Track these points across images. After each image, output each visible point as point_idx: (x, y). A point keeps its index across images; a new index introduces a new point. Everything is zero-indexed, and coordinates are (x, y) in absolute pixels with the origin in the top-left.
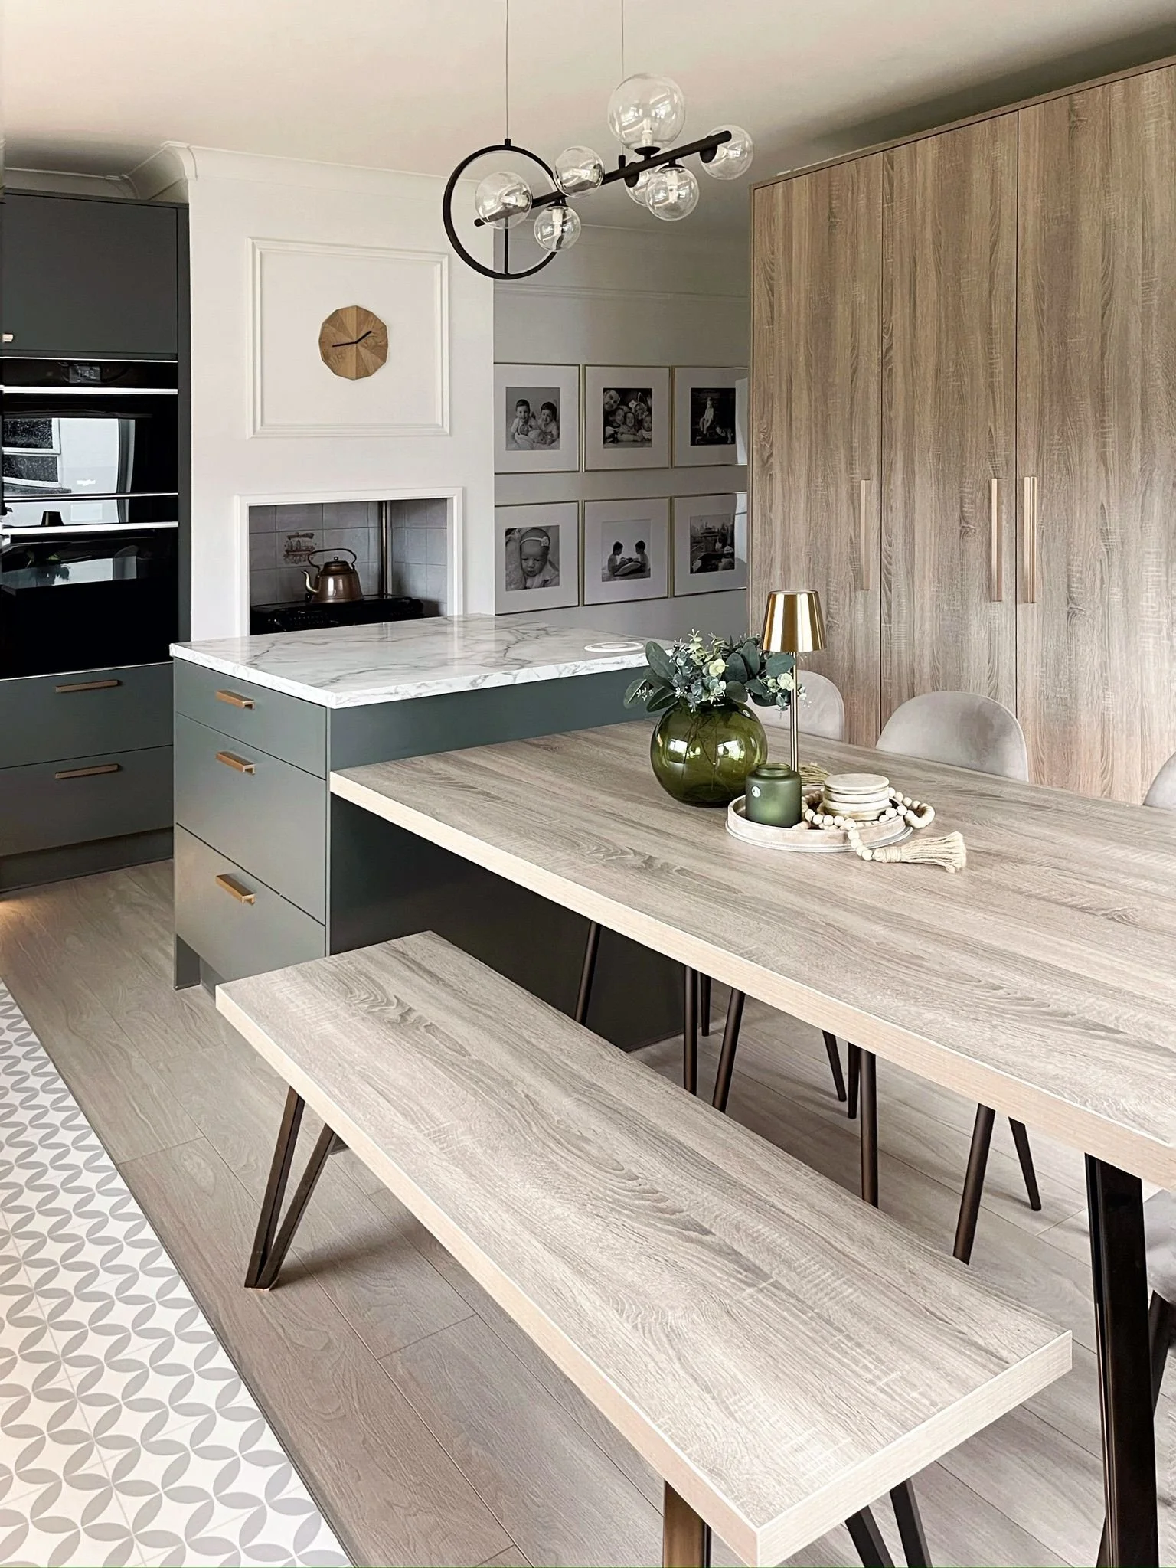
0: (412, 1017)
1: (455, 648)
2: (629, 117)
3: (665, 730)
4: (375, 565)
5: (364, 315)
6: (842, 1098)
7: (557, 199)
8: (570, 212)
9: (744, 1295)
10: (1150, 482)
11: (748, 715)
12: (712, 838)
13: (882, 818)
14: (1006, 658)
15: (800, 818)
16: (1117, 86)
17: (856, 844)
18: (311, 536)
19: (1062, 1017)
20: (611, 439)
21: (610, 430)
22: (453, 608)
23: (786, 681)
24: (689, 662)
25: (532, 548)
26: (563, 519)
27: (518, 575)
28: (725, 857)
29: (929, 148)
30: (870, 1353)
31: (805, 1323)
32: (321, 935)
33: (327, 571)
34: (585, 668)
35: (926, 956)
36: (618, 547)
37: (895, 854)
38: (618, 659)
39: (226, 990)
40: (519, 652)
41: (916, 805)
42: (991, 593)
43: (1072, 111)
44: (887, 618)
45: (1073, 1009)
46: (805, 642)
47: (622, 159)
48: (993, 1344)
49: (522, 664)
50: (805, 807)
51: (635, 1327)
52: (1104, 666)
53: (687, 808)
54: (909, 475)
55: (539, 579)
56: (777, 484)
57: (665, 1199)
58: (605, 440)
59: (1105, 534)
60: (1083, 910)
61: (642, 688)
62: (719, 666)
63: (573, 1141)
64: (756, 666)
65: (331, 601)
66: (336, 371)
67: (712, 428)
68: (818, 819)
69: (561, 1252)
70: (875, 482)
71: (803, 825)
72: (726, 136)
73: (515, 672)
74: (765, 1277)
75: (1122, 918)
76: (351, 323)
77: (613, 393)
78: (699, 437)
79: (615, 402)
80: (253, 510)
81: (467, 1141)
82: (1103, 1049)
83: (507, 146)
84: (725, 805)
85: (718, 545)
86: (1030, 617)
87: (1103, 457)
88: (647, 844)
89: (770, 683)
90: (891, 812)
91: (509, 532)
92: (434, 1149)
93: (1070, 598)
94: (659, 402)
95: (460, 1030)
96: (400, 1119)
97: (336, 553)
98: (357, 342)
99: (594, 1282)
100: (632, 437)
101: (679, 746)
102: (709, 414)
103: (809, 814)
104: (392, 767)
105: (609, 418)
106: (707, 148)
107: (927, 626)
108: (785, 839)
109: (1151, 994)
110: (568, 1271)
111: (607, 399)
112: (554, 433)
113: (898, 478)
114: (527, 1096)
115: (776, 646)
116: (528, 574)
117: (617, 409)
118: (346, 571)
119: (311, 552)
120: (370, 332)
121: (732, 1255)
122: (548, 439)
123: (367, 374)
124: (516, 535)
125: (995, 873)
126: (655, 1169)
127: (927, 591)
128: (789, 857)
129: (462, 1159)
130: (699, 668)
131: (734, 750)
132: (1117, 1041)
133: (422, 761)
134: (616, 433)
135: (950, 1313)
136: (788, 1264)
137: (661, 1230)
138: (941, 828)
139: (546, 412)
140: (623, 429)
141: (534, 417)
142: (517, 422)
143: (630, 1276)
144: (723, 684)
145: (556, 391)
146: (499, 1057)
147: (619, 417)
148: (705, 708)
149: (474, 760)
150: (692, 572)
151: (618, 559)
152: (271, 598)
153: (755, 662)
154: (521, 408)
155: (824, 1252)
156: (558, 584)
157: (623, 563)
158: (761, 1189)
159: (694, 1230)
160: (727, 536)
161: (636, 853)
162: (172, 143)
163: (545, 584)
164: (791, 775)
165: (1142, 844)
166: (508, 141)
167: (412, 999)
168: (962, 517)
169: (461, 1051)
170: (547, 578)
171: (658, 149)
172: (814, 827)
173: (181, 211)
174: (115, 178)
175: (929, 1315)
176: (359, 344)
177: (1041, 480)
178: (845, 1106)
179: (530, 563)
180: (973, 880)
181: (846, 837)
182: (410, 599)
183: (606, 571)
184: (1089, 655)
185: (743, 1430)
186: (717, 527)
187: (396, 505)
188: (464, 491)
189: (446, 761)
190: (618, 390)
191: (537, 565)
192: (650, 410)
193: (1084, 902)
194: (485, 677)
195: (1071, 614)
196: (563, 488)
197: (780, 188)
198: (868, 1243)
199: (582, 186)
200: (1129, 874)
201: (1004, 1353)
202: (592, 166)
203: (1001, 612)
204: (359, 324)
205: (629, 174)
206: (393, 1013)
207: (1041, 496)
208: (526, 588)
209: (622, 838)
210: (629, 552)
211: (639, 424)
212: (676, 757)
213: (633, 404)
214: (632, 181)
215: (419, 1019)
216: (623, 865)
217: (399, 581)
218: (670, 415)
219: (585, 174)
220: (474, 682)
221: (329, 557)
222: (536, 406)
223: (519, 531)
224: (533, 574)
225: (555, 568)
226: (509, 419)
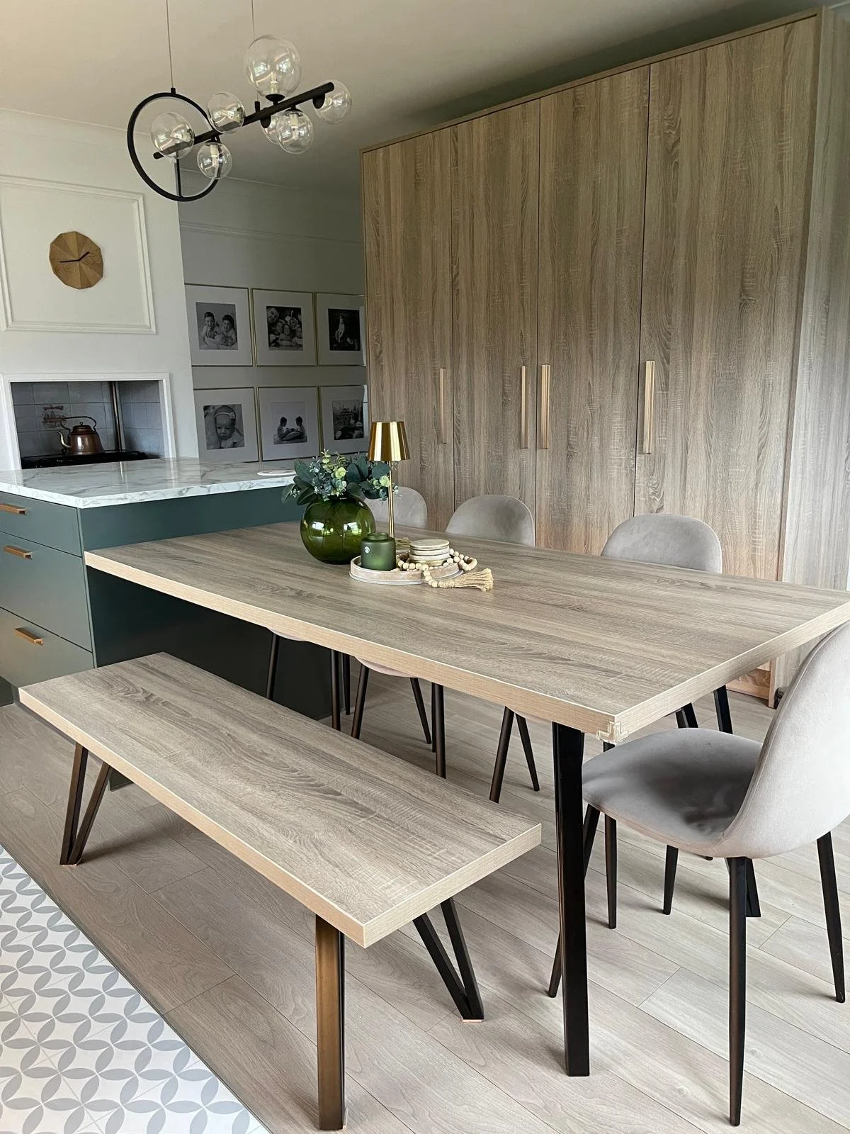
0: (153, 699)
2: (261, 69)
3: (309, 517)
4: (111, 431)
5: (82, 239)
6: (429, 742)
7: (212, 137)
8: (223, 147)
9: (360, 821)
10: (618, 367)
11: (362, 505)
12: (341, 580)
13: (445, 564)
14: (530, 484)
15: (395, 566)
16: (605, 82)
17: (428, 578)
18: (61, 408)
19: (539, 655)
20: (274, 344)
21: (273, 337)
22: (170, 453)
23: (385, 481)
24: (322, 470)
25: (223, 420)
26: (242, 399)
27: (214, 438)
28: (347, 589)
29: (481, 126)
30: (429, 842)
31: (394, 832)
32: (91, 658)
33: (75, 432)
34: (257, 484)
35: (464, 631)
36: (284, 421)
37: (451, 583)
38: (280, 479)
39: (27, 691)
40: (213, 476)
41: (467, 558)
42: (521, 445)
43: (575, 100)
44: (458, 462)
45: (546, 651)
46: (396, 455)
47: (257, 104)
48: (498, 832)
49: (214, 482)
50: (398, 560)
51: (295, 841)
52: (588, 488)
53: (326, 565)
54: (471, 365)
55: (230, 442)
56: (386, 369)
57: (313, 780)
58: (270, 344)
59: (590, 402)
60: (558, 606)
61: (293, 490)
62: (341, 472)
63: (259, 756)
64: (366, 472)
65: (80, 454)
66: (66, 281)
67: (344, 338)
68: (406, 565)
69: (252, 811)
70: (449, 371)
71: (397, 570)
72: (330, 87)
73: (208, 486)
74: (373, 813)
75: (580, 609)
76: (72, 245)
77: (273, 310)
78: (335, 345)
79: (275, 316)
80: (14, 385)
81: (191, 759)
82: (560, 669)
83: (173, 93)
84: (349, 563)
85: (352, 421)
86: (544, 459)
87: (590, 352)
88: (298, 585)
89: (375, 482)
90: (451, 560)
91: (206, 408)
92: (170, 764)
93: (569, 445)
94: (306, 317)
95: (182, 703)
96: (148, 751)
97: (81, 420)
98: (79, 260)
99: (270, 822)
100: (288, 343)
101: (318, 526)
102: (342, 328)
103: (400, 563)
104: (129, 549)
105: (271, 327)
106: (318, 96)
107: (482, 467)
108: (386, 578)
109: (590, 643)
110: (255, 819)
111: (270, 314)
112: (233, 337)
113: (464, 366)
114: (229, 735)
115: (378, 460)
116: (222, 438)
117: (277, 321)
118: (89, 432)
119: (64, 419)
120: (88, 253)
121: (354, 804)
122: (229, 342)
123: (90, 285)
124: (212, 411)
125: (509, 591)
126: (309, 766)
127: (482, 441)
128: (389, 587)
129: (190, 770)
130: (329, 474)
131: (355, 528)
132: (569, 664)
133: (148, 544)
134: (277, 339)
135: (475, 821)
136: (386, 805)
137: (311, 795)
138: (479, 569)
139: (226, 322)
140: (282, 336)
141: (218, 325)
142: (206, 329)
143: (292, 818)
144: (344, 483)
145: (232, 307)
146: (211, 716)
147: (278, 328)
148: (334, 500)
149: (185, 544)
150: (335, 439)
151: (285, 429)
153: (365, 469)
154: (207, 319)
155: (408, 799)
156: (243, 446)
157: (288, 432)
158: (371, 771)
159: (331, 793)
160: (358, 415)
161: (291, 589)
163: (234, 445)
164: (388, 539)
165: (595, 574)
166: (173, 90)
167: (151, 688)
168: (504, 393)
169: (186, 714)
170: (235, 441)
171: (283, 97)
172: (403, 570)
175: (462, 824)
176: (80, 262)
177: (553, 366)
178: (431, 746)
179: (223, 431)
180: (495, 595)
181: (422, 576)
182: (138, 452)
183: (276, 437)
184: (579, 480)
185: (357, 883)
186: (351, 409)
187: (123, 386)
188: (171, 376)
189: (166, 544)
190: (277, 308)
191: (228, 432)
192: (300, 323)
193: (559, 603)
194: (188, 489)
195: (570, 456)
196: (242, 378)
197: (381, 153)
198: (431, 792)
199: (230, 126)
200: (586, 589)
201: (502, 836)
202: (235, 109)
203: (527, 456)
204: (80, 246)
205: (263, 117)
206: (141, 696)
207: (552, 377)
208: (221, 448)
209: (284, 582)
210: (292, 424)
211: (293, 333)
212: (318, 533)
213: (288, 319)
214: (266, 123)
215: (158, 699)
216: (282, 595)
217: (130, 441)
218: (314, 329)
219: (232, 115)
220: (180, 492)
221: (76, 422)
222: (219, 317)
223: (214, 407)
224: (225, 438)
225: (241, 434)
226: (201, 323)
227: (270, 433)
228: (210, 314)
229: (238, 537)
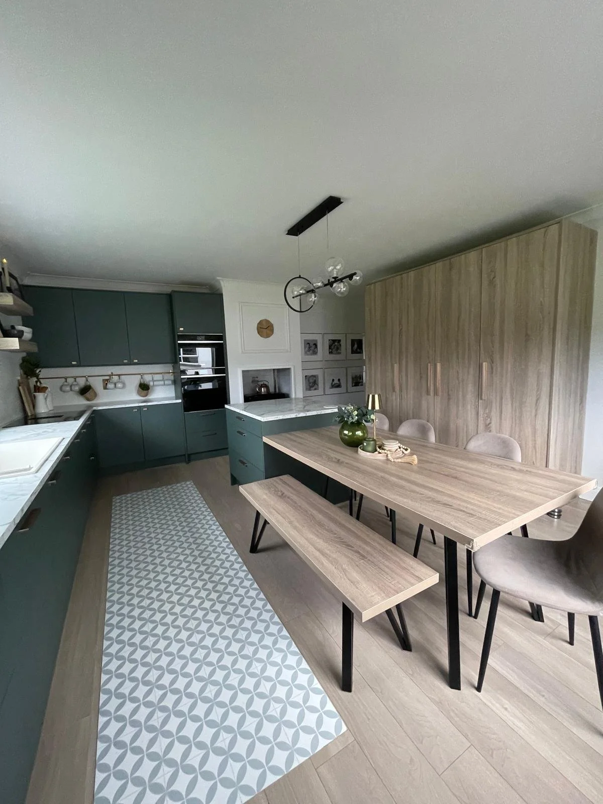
0: (284, 495)
1: (293, 406)
2: (331, 268)
3: (343, 428)
4: (273, 386)
5: (267, 321)
7: (313, 291)
8: (317, 294)
9: (361, 562)
10: (470, 364)
11: (363, 425)
12: (355, 455)
13: (397, 451)
14: (432, 411)
15: (376, 451)
17: (390, 457)
18: (258, 378)
19: (439, 502)
20: (331, 353)
21: (330, 350)
22: (293, 396)
23: (373, 417)
24: (348, 411)
25: (311, 381)
27: (308, 387)
28: (357, 460)
30: (390, 576)
32: (263, 474)
33: (262, 386)
34: (323, 412)
36: (333, 380)
37: (400, 460)
38: (332, 410)
39: (242, 487)
40: (307, 408)
41: (406, 448)
42: (428, 393)
44: (401, 400)
45: (441, 500)
46: (377, 407)
47: (329, 280)
48: (420, 576)
49: (308, 411)
50: (377, 448)
53: (348, 447)
54: (407, 363)
55: (313, 388)
57: (343, 539)
58: (329, 353)
59: (458, 378)
60: (446, 475)
62: (355, 413)
63: (321, 525)
65: (263, 394)
66: (261, 336)
67: (356, 350)
68: (380, 451)
69: (319, 550)
70: (398, 365)
71: (377, 452)
72: (355, 274)
73: (306, 412)
74: (367, 558)
75: (456, 478)
76: (264, 324)
77: (331, 341)
78: (353, 352)
79: (331, 343)
80: (243, 372)
81: (297, 524)
83: (301, 277)
84: (358, 447)
85: (359, 379)
86: (438, 400)
87: (458, 359)
88: (339, 456)
89: (369, 417)
90: (399, 450)
91: (306, 376)
92: (289, 525)
93: (448, 394)
94: (343, 343)
95: (295, 498)
96: (281, 518)
97: (264, 382)
99: (326, 557)
100: (336, 352)
101: (346, 432)
102: (356, 346)
103: (378, 450)
105: (330, 347)
106: (351, 277)
108: (372, 456)
112: (316, 351)
113: (404, 363)
114: (311, 515)
115: (370, 408)
117: (332, 345)
118: (266, 386)
119: (258, 381)
120: (269, 326)
121: (358, 553)
122: (315, 353)
123: (269, 337)
125: (426, 466)
126: (343, 533)
127: (411, 392)
128: (373, 460)
129: (295, 528)
130: (351, 413)
131: (359, 433)
132: (451, 508)
133: (283, 434)
134: (332, 351)
135: (410, 568)
136: (372, 555)
137: (342, 546)
138: (411, 454)
139: (314, 346)
140: (334, 350)
141: (311, 347)
142: (307, 348)
143: (334, 556)
144: (357, 417)
145: (316, 341)
146: (305, 505)
147: (332, 347)
148: (352, 423)
149: (297, 434)
150: (352, 386)
151: (334, 383)
152: (249, 392)
153: (365, 412)
154: (308, 345)
156: (318, 389)
158: (366, 538)
159: (350, 547)
161: (335, 458)
162: (218, 278)
163: (315, 389)
164: (374, 440)
167: (284, 491)
168: (421, 373)
169: (296, 503)
170: (316, 387)
171: (338, 278)
172: (380, 453)
173: (221, 295)
174: (205, 287)
175: (404, 569)
176: (267, 329)
177: (441, 364)
179: (311, 384)
180: (418, 467)
181: (387, 456)
182: (283, 394)
183: (331, 386)
185: (360, 591)
186: (359, 375)
187: (278, 370)
188: (294, 366)
189: (291, 434)
191: (313, 385)
192: (340, 345)
193: (446, 473)
194: (299, 413)
195: (449, 400)
196: (319, 365)
197: (372, 286)
199: (319, 287)
200: (458, 466)
201: (422, 578)
202: (322, 282)
203: (430, 398)
204: (267, 324)
205: (330, 284)
206: (280, 494)
207: (441, 368)
208: (310, 390)
209: (332, 454)
210: (336, 381)
211: (338, 349)
212: (345, 435)
213: (336, 343)
214: (332, 286)
215: (286, 495)
216: (332, 461)
217: (280, 390)
218: (346, 346)
219: (320, 284)
220: (296, 415)
221: (262, 383)
222: (311, 344)
223: (309, 376)
224: (312, 387)
225: (318, 385)
226: (305, 347)
227: (328, 385)
228: (308, 343)
229: (316, 432)
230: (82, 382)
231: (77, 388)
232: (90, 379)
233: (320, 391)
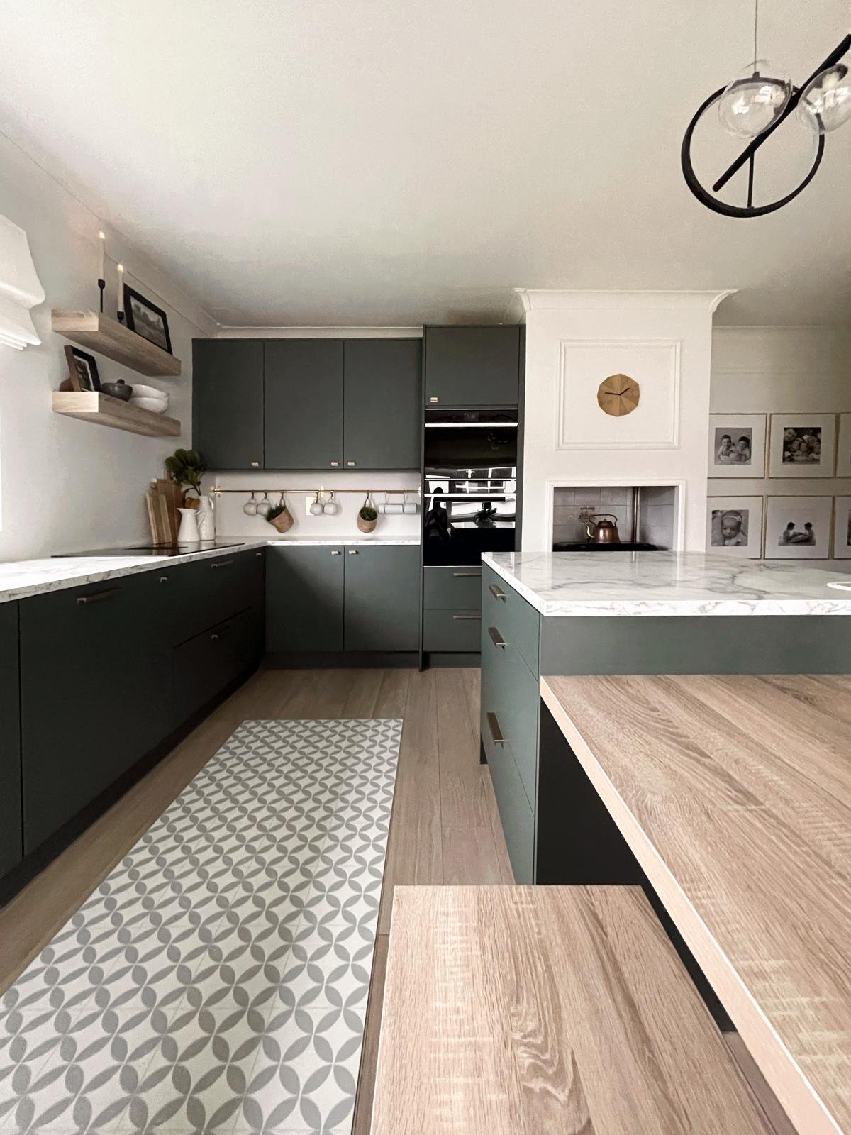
4: (629, 528)
18: (593, 509)
20: (789, 459)
21: (788, 454)
25: (728, 523)
26: (751, 505)
27: (718, 537)
33: (600, 526)
36: (791, 526)
55: (734, 541)
58: (784, 459)
65: (601, 542)
66: (607, 411)
76: (617, 384)
77: (792, 431)
79: (793, 436)
80: (557, 489)
91: (714, 512)
97: (606, 517)
100: (804, 458)
105: (787, 445)
111: (787, 435)
112: (748, 455)
116: (726, 537)
117: (794, 440)
118: (611, 527)
119: (593, 516)
120: (629, 389)
122: (743, 458)
123: (626, 413)
124: (719, 514)
134: (792, 455)
139: (742, 442)
140: (798, 453)
141: (734, 445)
142: (722, 448)
145: (749, 430)
147: (795, 446)
150: (848, 543)
151: (791, 533)
154: (725, 440)
156: (746, 545)
157: (795, 535)
162: (519, 289)
163: (738, 544)
170: (740, 540)
173: (522, 330)
179: (728, 531)
182: (649, 545)
183: (782, 540)
188: (687, 483)
190: (795, 429)
191: (733, 532)
192: (819, 441)
196: (751, 486)
204: (623, 384)
208: (724, 545)
210: (799, 529)
211: (810, 449)
213: (805, 437)
217: (643, 535)
218: (835, 445)
221: (602, 519)
222: (735, 438)
223: (722, 512)
224: (729, 537)
225: (745, 535)
226: (717, 444)
228: (726, 437)
230: (275, 500)
231: (265, 510)
232: (287, 496)
233: (752, 548)
